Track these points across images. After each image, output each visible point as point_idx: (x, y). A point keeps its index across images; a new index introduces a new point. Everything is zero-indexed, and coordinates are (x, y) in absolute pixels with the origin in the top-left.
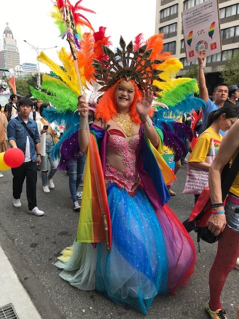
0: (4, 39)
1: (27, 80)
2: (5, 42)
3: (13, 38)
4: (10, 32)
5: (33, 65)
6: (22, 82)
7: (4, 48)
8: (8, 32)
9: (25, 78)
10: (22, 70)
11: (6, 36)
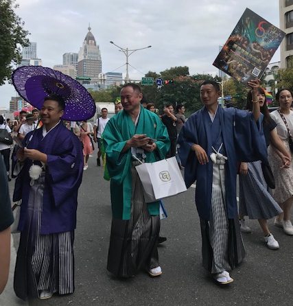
0: (85, 47)
1: (111, 91)
2: (86, 50)
3: (95, 45)
4: (93, 38)
5: (118, 74)
6: (104, 94)
7: (85, 57)
8: (90, 38)
9: (108, 90)
10: (106, 78)
11: (88, 43)
